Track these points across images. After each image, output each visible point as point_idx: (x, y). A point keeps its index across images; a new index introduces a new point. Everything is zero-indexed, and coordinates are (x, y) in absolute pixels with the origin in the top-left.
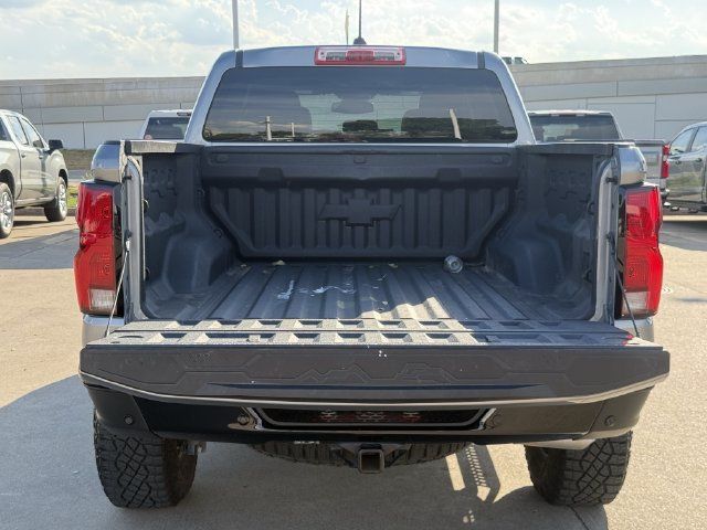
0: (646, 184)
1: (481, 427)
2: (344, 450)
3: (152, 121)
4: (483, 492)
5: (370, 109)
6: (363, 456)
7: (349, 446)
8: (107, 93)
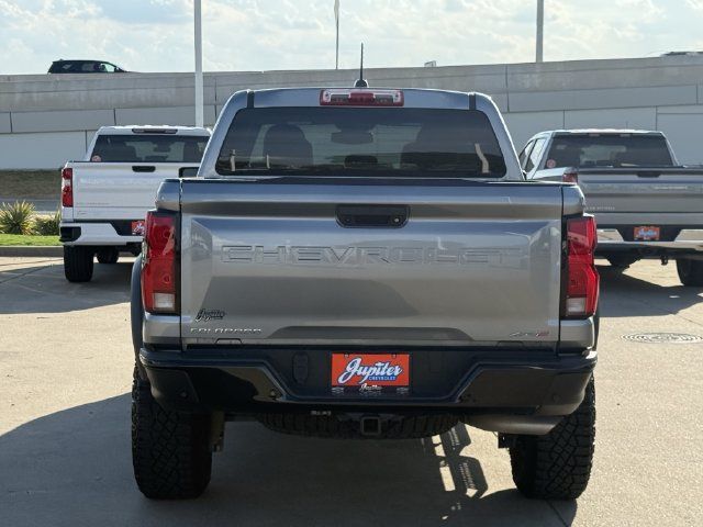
0: (585, 215)
1: (457, 401)
2: (351, 420)
3: (102, 139)
4: (471, 492)
5: (370, 140)
6: (365, 421)
7: (355, 416)
8: (18, 97)
